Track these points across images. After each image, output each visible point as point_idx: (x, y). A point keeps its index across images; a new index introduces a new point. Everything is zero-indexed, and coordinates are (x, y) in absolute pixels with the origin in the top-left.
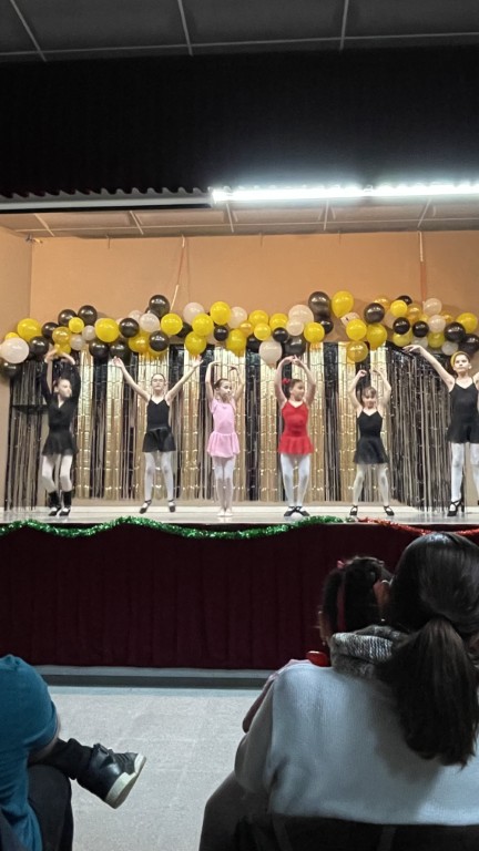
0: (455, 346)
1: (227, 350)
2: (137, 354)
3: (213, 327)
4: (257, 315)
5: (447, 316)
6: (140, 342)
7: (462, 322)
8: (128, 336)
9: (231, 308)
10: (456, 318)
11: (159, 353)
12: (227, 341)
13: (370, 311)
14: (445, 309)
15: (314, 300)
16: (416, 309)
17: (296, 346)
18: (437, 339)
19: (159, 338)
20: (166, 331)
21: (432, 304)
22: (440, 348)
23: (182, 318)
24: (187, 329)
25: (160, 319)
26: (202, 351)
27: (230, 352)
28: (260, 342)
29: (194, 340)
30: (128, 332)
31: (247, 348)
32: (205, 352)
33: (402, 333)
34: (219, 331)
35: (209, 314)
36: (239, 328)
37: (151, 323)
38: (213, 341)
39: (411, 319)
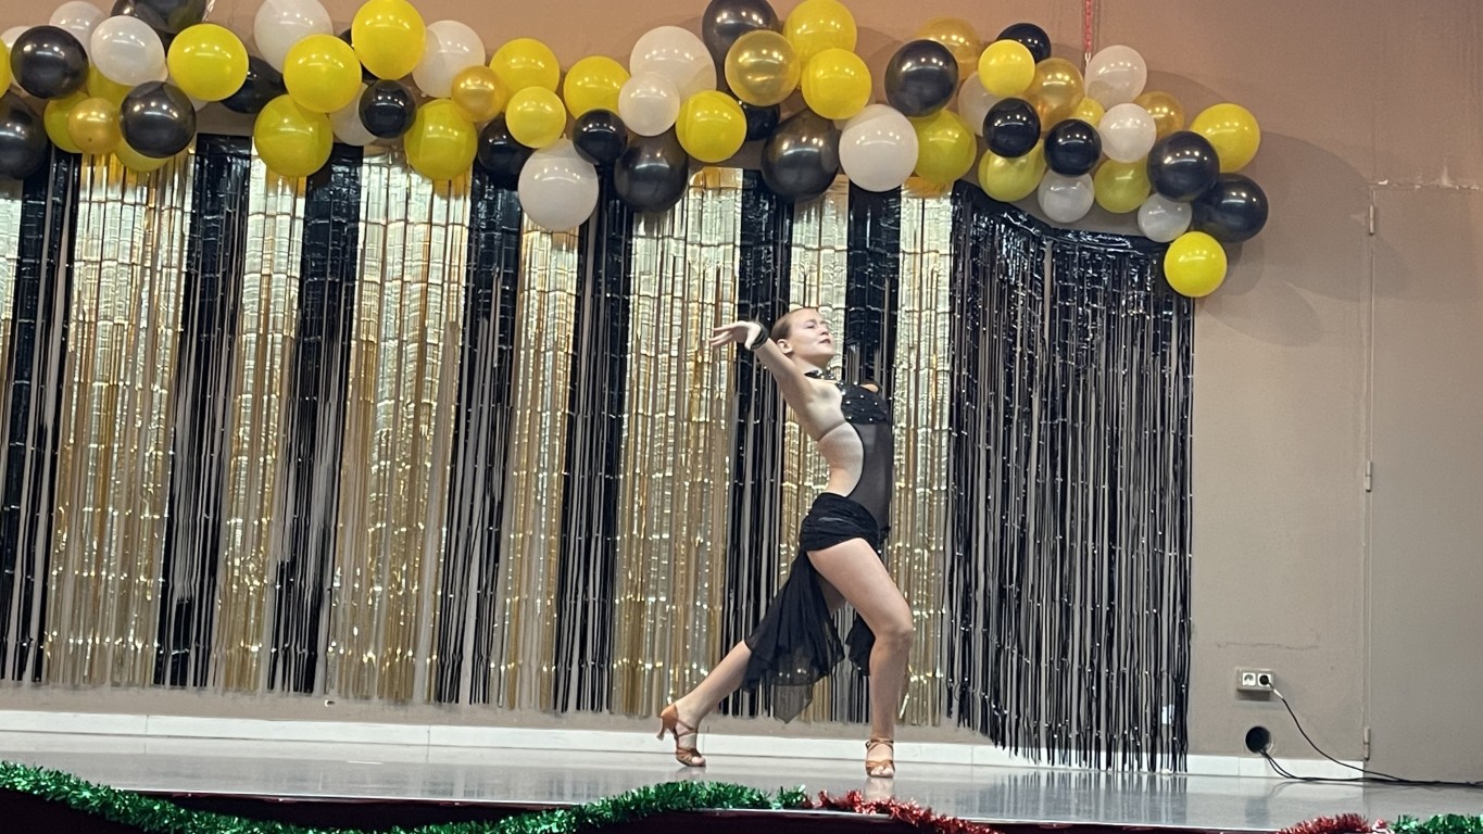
0: (1182, 213)
1: (407, 168)
2: (77, 159)
3: (357, 85)
4: (522, 56)
5: (1163, 111)
6: (90, 117)
7: (1208, 133)
8: (44, 93)
9: (428, 21)
10: (1190, 118)
11: (156, 163)
12: (406, 136)
13: (908, 66)
14: (1158, 85)
15: (724, 17)
16: (1062, 78)
17: (649, 175)
18: (1122, 186)
19: (159, 110)
20: (184, 83)
21: (1116, 63)
22: (1133, 216)
23: (250, 44)
24: (264, 84)
25: (167, 39)
26: (315, 167)
27: (415, 178)
28: (528, 152)
29: (288, 126)
30: (46, 76)
31: (478, 168)
32: (326, 170)
33: (1010, 153)
34: (381, 101)
35: (347, 37)
36: (456, 97)
37: (132, 51)
38: (357, 134)
39: (1047, 109)
